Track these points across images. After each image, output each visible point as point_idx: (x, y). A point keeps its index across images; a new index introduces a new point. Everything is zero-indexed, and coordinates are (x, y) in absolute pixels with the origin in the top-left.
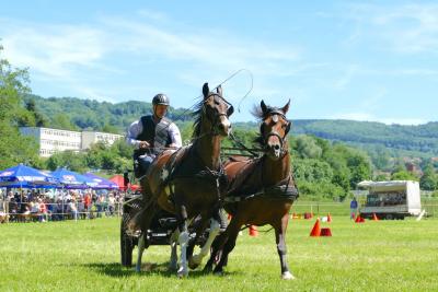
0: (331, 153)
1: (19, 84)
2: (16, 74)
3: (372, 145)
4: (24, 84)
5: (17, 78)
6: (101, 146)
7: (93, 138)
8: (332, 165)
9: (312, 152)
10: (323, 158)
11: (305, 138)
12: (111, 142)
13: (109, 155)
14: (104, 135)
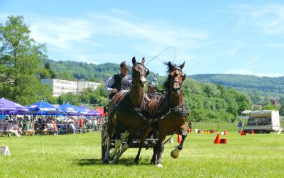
0: (226, 93)
1: (41, 53)
2: (38, 47)
3: (251, 89)
4: (44, 53)
5: (39, 50)
6: (89, 90)
7: (85, 85)
8: (227, 101)
9: (215, 93)
10: (221, 97)
11: (210, 85)
12: (95, 87)
13: (94, 95)
14: (91, 83)
